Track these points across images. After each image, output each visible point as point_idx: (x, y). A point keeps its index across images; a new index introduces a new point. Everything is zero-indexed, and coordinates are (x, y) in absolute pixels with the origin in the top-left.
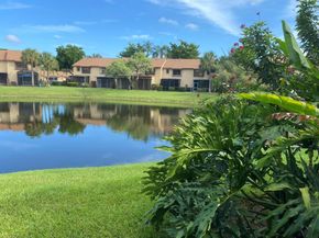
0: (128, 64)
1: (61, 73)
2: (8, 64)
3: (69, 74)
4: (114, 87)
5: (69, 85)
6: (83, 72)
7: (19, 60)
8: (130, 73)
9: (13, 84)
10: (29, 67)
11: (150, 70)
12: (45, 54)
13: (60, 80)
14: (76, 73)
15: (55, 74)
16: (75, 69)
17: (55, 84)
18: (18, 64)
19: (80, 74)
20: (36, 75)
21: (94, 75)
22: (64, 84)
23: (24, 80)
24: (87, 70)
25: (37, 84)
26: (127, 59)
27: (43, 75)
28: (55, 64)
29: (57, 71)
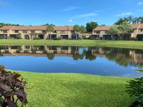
0: (118, 28)
1: (87, 34)
2: (69, 31)
3: (91, 34)
4: (110, 39)
6: (97, 33)
8: (120, 32)
9: (70, 39)
10: (76, 32)
11: (131, 30)
12: (82, 26)
13: (87, 37)
14: (94, 33)
15: (85, 34)
16: (93, 32)
17: (85, 39)
18: (72, 31)
19: (95, 34)
20: (78, 35)
21: (102, 34)
22: (89, 39)
23: (74, 37)
24: (98, 32)
25: (78, 39)
26: (118, 26)
27: (80, 35)
28: (85, 30)
29: (86, 33)
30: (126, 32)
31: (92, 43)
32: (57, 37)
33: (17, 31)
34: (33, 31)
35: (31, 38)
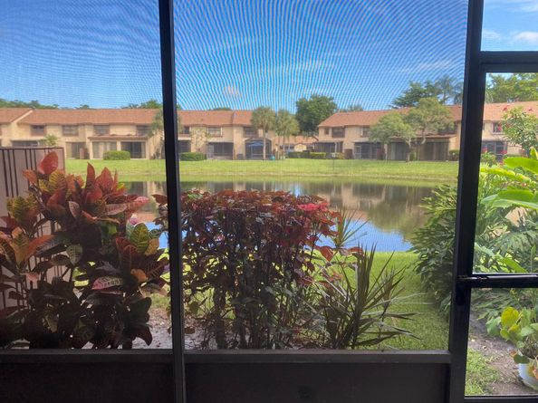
0: (408, 119)
1: (300, 138)
2: (235, 130)
3: (311, 140)
4: (381, 157)
5: (313, 157)
6: (335, 135)
7: (248, 123)
8: (411, 133)
9: (240, 157)
10: (261, 132)
11: (447, 126)
12: (281, 112)
13: (298, 149)
14: (323, 137)
15: (291, 140)
16: (321, 132)
17: (292, 155)
18: (248, 130)
19: (328, 138)
20: (269, 143)
21: (351, 139)
22: (306, 155)
23: (254, 151)
24: (339, 132)
25: (269, 157)
26: (406, 111)
27: (276, 140)
28: (294, 126)
29: (294, 135)
30: (431, 131)
31: (319, 170)
32: (193, 150)
33: (38, 128)
34: (101, 128)
35: (96, 155)
